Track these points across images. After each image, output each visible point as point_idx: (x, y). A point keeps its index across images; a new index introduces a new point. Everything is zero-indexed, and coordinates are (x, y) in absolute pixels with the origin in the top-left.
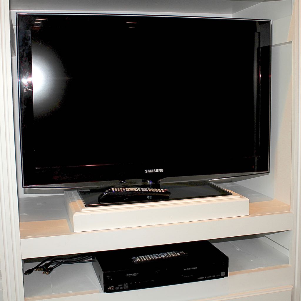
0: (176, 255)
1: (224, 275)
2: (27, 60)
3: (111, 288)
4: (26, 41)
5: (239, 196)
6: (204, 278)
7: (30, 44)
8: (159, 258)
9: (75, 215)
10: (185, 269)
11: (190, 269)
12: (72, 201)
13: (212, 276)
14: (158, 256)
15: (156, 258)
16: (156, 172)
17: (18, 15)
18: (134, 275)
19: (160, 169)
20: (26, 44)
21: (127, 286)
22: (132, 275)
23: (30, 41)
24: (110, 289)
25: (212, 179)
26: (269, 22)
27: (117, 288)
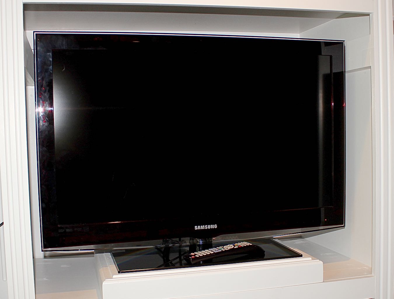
2: (47, 91)
4: (45, 67)
5: (310, 259)
7: (51, 70)
9: (104, 283)
12: (103, 267)
16: (208, 228)
17: (36, 34)
19: (213, 225)
20: (47, 71)
23: (51, 66)
25: (278, 236)
26: (343, 43)
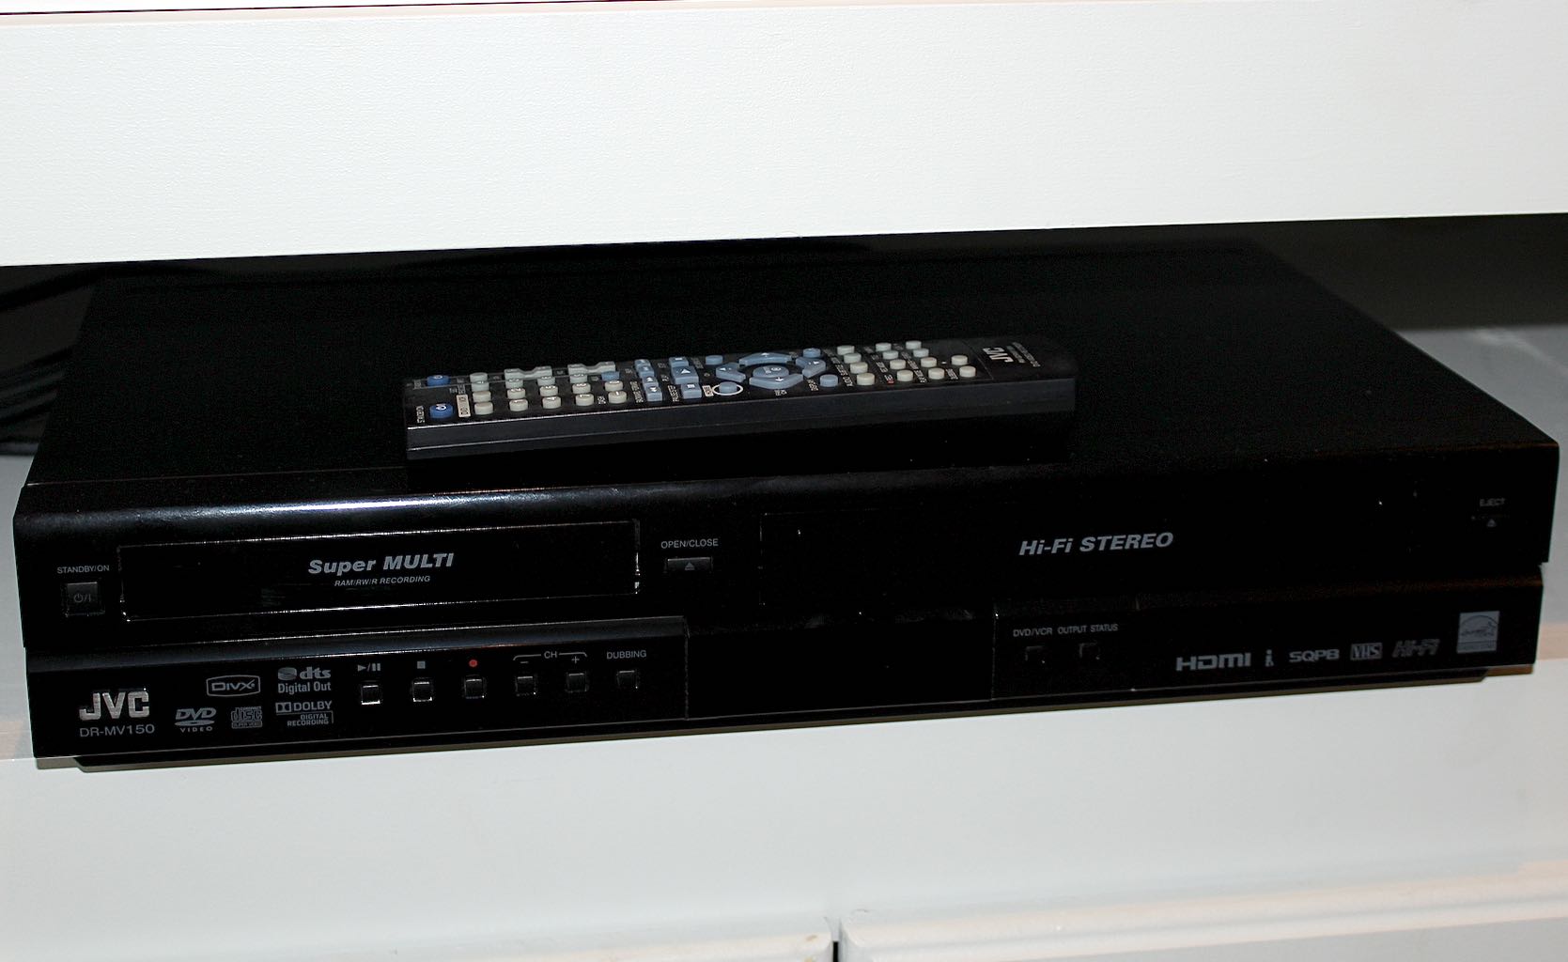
0: (937, 375)
1: (1489, 643)
3: (115, 713)
6: (1245, 660)
8: (728, 390)
10: (1030, 548)
11: (1087, 544)
13: (1345, 652)
14: (721, 373)
15: (692, 392)
18: (404, 572)
21: (313, 696)
22: (378, 571)
24: (106, 719)
27: (194, 719)
